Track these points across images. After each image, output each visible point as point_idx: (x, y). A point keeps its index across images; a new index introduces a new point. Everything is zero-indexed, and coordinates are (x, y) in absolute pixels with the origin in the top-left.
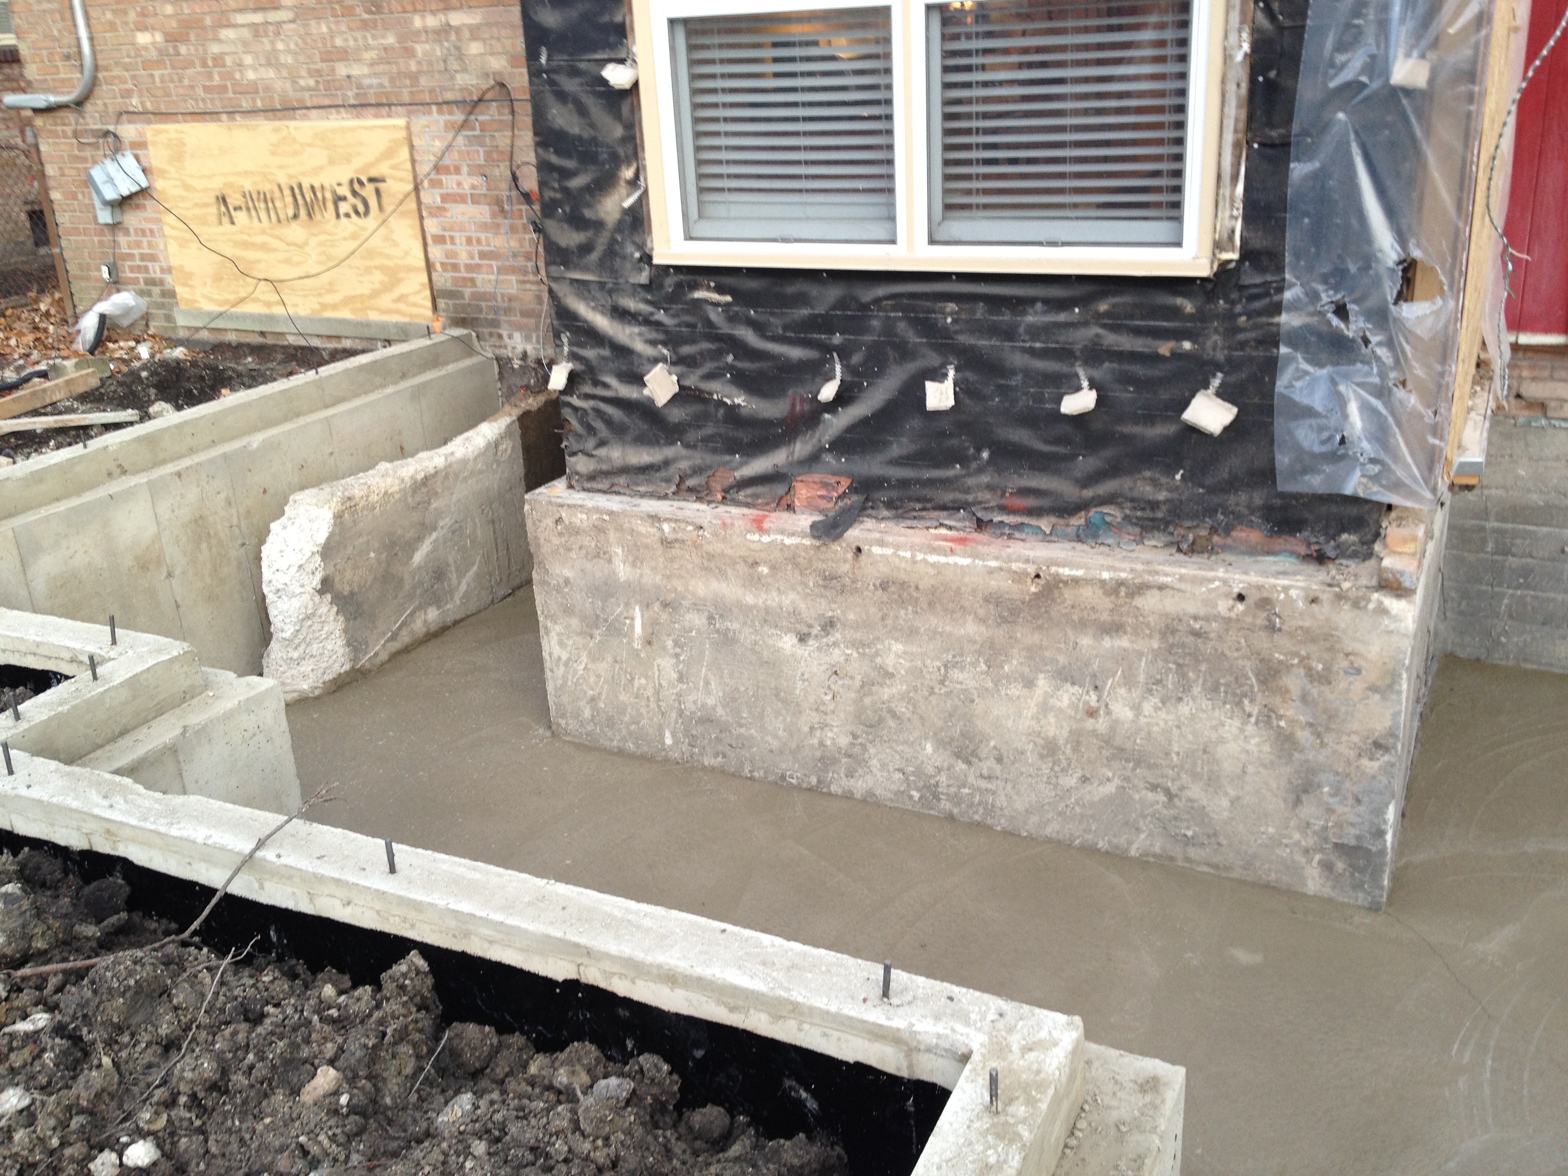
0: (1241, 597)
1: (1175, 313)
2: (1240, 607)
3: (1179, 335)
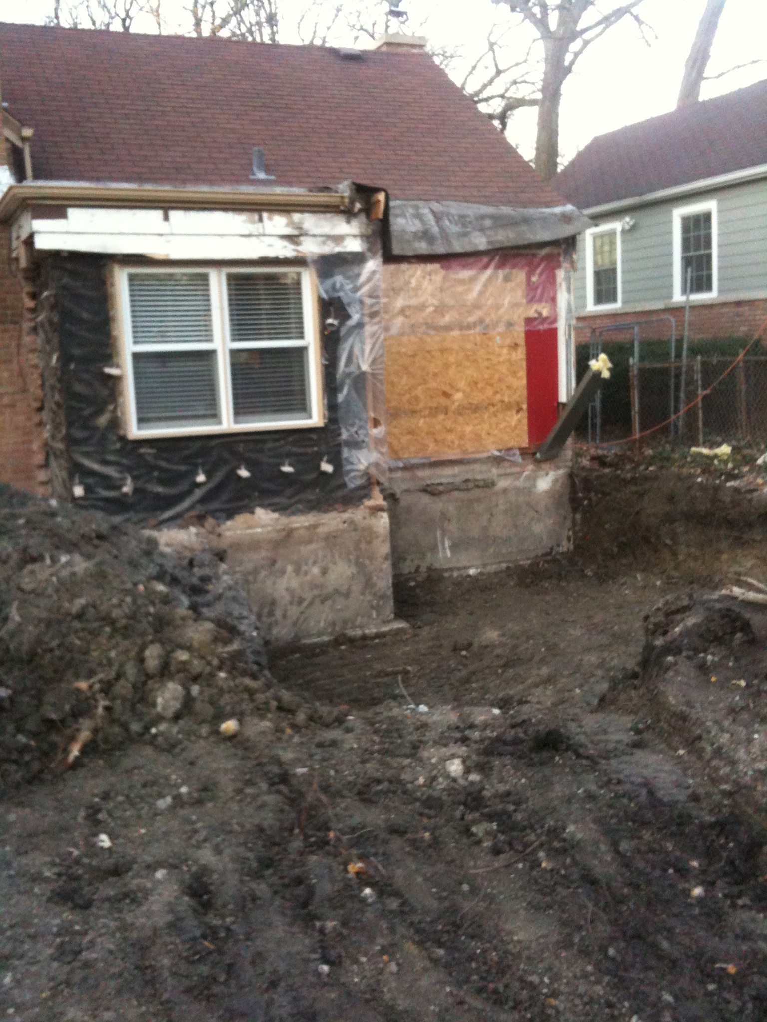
0: (344, 522)
1: (311, 439)
2: (346, 525)
3: (313, 446)
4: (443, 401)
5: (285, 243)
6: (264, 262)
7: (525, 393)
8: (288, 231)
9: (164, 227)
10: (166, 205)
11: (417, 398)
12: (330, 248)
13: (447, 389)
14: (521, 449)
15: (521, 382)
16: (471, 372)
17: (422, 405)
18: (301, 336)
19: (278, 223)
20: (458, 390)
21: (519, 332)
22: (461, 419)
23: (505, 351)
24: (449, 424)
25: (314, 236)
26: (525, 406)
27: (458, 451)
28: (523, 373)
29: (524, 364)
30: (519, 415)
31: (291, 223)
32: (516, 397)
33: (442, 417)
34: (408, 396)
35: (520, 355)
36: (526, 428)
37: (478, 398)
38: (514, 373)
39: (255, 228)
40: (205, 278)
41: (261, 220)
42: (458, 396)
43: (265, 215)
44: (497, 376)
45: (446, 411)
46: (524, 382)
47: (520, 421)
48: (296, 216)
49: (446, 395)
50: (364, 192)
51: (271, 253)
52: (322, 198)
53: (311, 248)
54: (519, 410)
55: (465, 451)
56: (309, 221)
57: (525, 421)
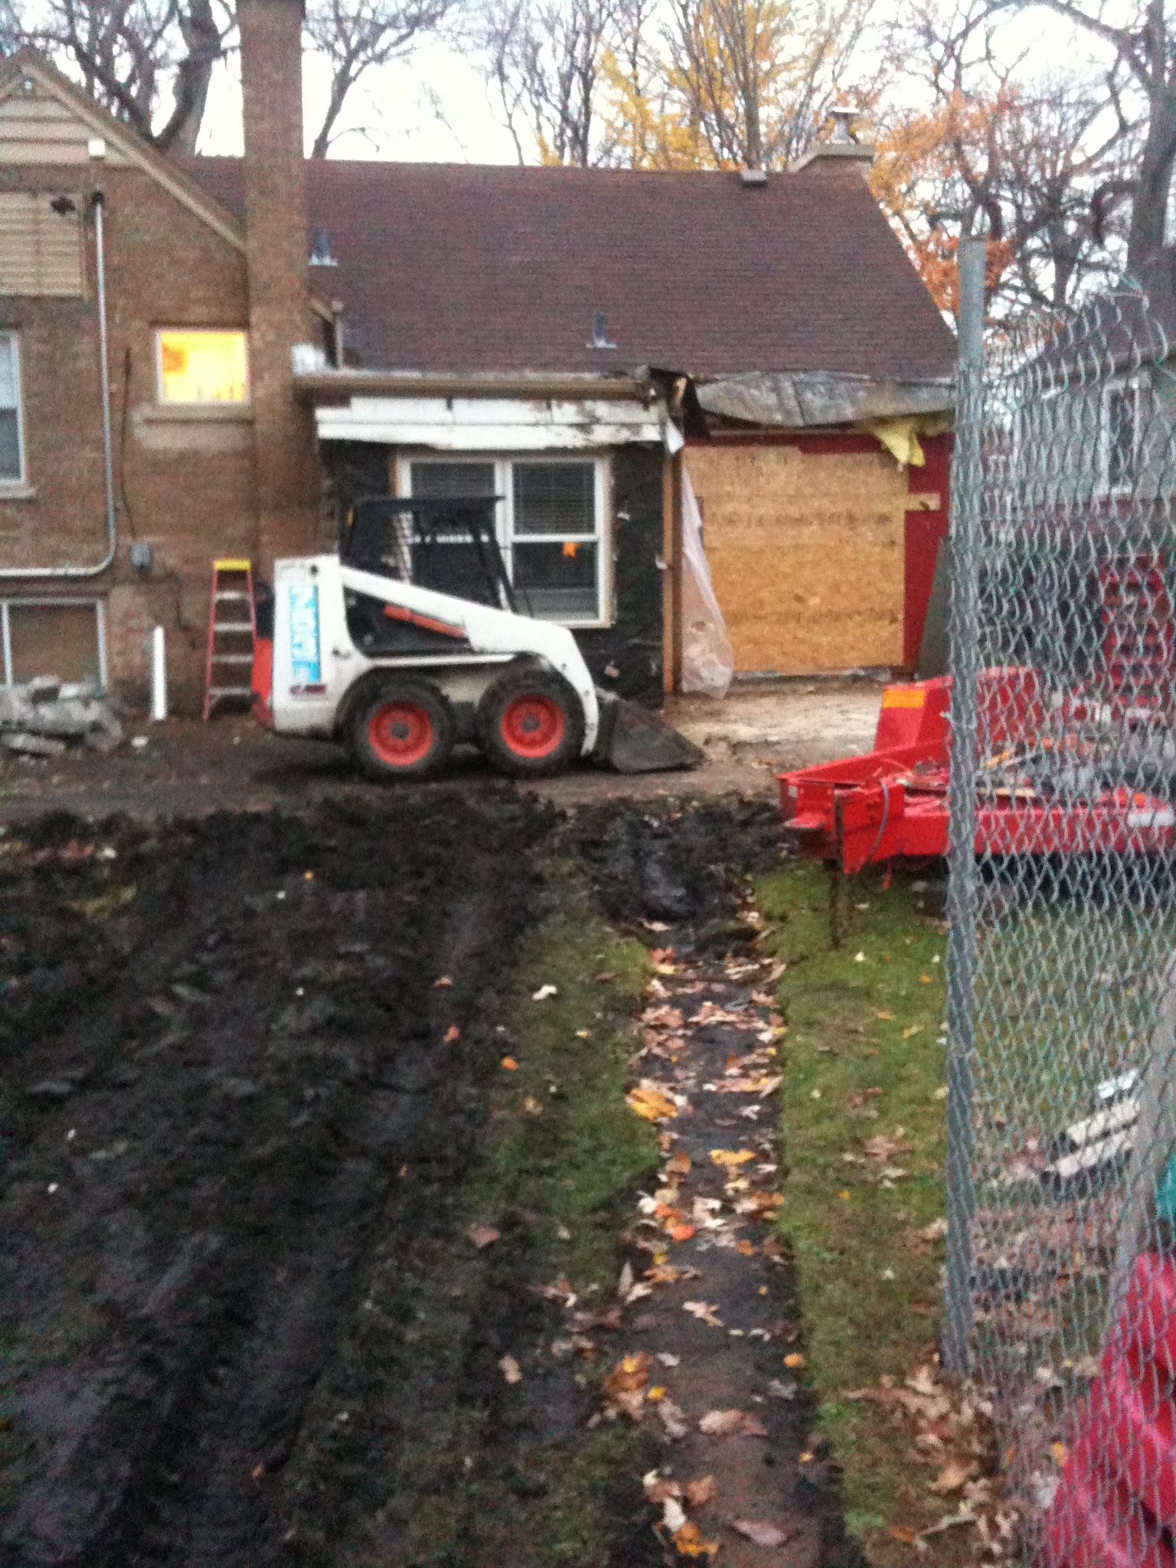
1: (598, 641)
3: (599, 648)
4: (796, 607)
5: (574, 432)
6: (551, 451)
7: (900, 600)
8: (578, 419)
9: (447, 416)
10: (450, 395)
11: (761, 602)
12: (624, 436)
13: (799, 591)
14: (892, 667)
15: (897, 588)
16: (832, 573)
17: (768, 609)
18: (591, 528)
19: (567, 412)
20: (814, 594)
21: (898, 528)
22: (816, 628)
23: (877, 549)
24: (801, 634)
25: (608, 424)
26: (901, 616)
27: (811, 666)
28: (899, 576)
29: (902, 566)
30: (894, 626)
31: (582, 411)
32: (889, 605)
33: (792, 625)
34: (751, 599)
35: (897, 556)
36: (901, 642)
37: (841, 603)
38: (888, 577)
39: (543, 416)
40: (490, 468)
41: (549, 407)
42: (814, 601)
43: (554, 403)
44: (865, 580)
45: (798, 618)
46: (902, 587)
47: (893, 634)
48: (589, 405)
49: (799, 599)
50: (663, 378)
51: (559, 442)
52: (615, 384)
53: (602, 435)
54: (894, 620)
55: (821, 668)
56: (602, 409)
57: (901, 635)
